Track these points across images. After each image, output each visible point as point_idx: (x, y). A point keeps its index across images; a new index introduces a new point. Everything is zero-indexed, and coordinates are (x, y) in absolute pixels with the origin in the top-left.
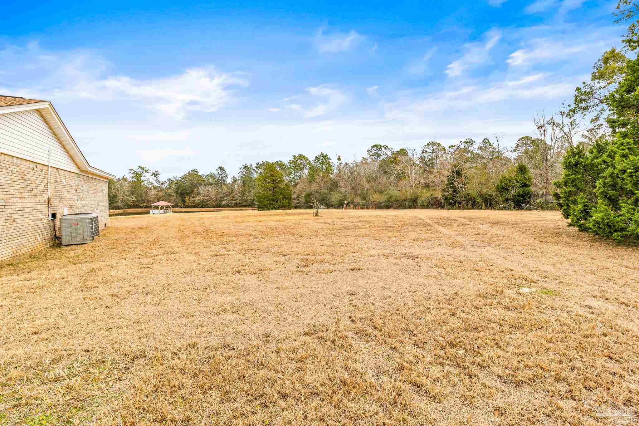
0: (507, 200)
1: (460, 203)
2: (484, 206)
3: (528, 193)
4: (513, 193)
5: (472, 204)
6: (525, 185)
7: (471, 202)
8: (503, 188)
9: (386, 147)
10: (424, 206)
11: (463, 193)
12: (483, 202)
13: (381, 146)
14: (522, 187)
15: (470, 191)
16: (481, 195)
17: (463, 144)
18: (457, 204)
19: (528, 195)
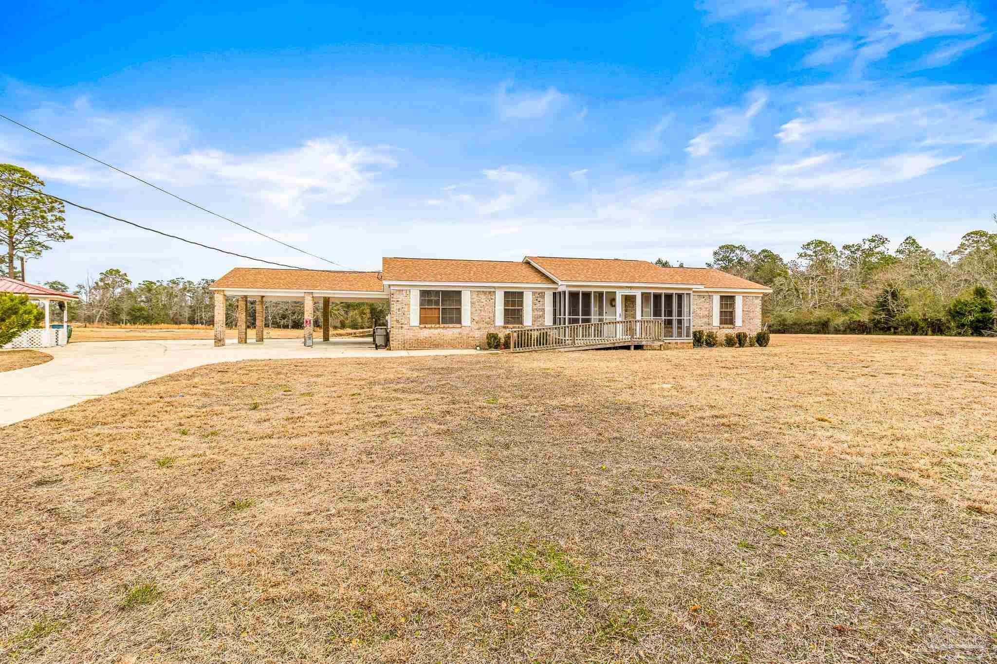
0: (963, 325)
1: (896, 328)
2: (930, 332)
3: (990, 318)
4: (971, 318)
5: (913, 330)
6: (984, 310)
7: (912, 328)
8: (957, 312)
9: (743, 249)
10: (839, 331)
11: (899, 317)
12: (929, 327)
13: (734, 247)
14: (982, 312)
15: (911, 315)
16: (926, 320)
17: (867, 242)
18: (892, 330)
19: (989, 320)
